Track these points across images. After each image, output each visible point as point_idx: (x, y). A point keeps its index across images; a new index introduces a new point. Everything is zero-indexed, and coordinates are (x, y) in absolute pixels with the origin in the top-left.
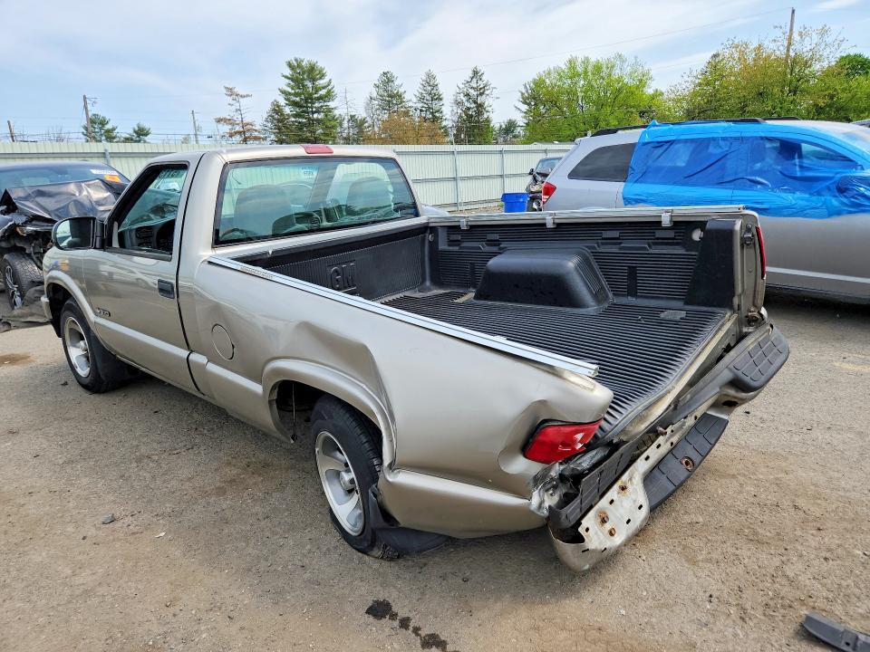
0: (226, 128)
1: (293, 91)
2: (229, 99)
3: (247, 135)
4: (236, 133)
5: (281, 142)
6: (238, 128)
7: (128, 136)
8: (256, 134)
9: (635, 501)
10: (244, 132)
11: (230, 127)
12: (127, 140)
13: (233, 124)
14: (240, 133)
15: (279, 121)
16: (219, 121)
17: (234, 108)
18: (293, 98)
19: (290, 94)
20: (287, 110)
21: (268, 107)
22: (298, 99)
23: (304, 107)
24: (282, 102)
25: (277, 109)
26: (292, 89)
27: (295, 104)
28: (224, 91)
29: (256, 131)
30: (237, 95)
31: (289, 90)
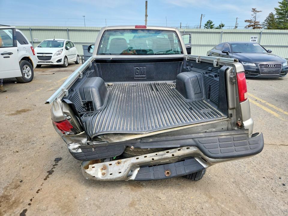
0: (248, 24)
1: (281, 9)
2: (252, 13)
3: (255, 26)
4: (251, 26)
5: (269, 29)
6: (252, 24)
7: (217, 27)
8: (259, 26)
9: (119, 169)
10: (254, 25)
11: (249, 23)
12: (216, 28)
13: (251, 22)
14: (252, 25)
15: (271, 21)
16: (246, 21)
17: (253, 16)
18: (280, 11)
19: (279, 10)
20: (276, 17)
21: (268, 15)
22: (282, 12)
23: (284, 15)
24: (275, 13)
25: (271, 16)
26: (281, 8)
27: (280, 14)
28: (252, 10)
29: (259, 25)
30: (256, 11)
31: (280, 8)
